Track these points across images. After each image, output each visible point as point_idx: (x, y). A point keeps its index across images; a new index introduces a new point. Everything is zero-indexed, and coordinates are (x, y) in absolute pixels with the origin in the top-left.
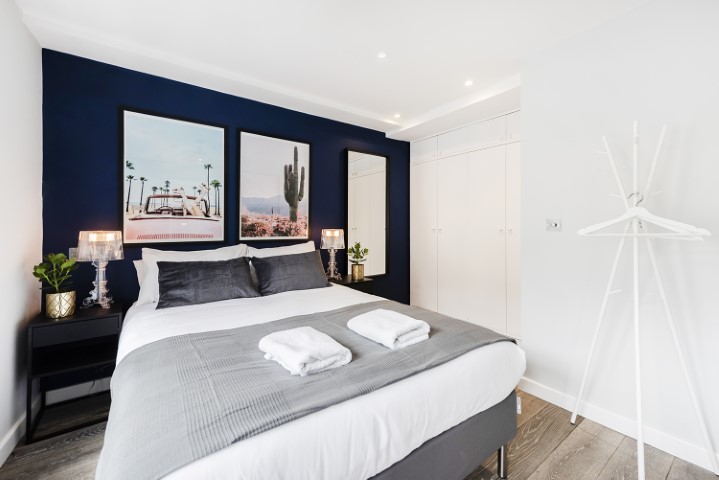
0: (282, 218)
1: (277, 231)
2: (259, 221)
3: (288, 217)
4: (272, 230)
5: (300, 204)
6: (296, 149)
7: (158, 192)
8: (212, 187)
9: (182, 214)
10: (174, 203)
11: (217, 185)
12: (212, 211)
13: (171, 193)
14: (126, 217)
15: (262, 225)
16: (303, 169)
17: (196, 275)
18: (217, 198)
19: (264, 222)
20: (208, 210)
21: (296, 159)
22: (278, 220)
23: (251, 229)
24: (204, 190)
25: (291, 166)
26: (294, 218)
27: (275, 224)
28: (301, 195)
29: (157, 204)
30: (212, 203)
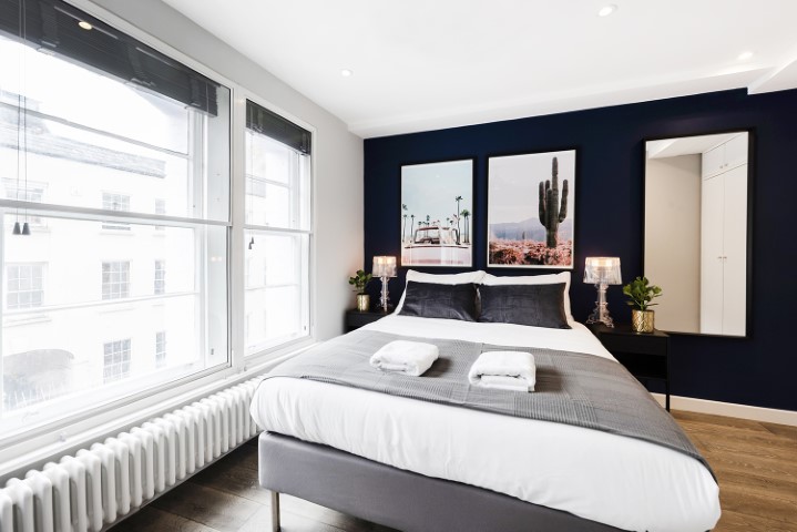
0: (536, 244)
1: (529, 258)
2: (510, 247)
3: (545, 243)
4: (523, 257)
5: (560, 226)
6: (555, 160)
7: (423, 226)
8: (462, 217)
9: (438, 243)
10: (433, 234)
11: (466, 214)
12: (462, 239)
13: (430, 226)
14: (403, 246)
15: (511, 252)
16: (565, 183)
17: (425, 294)
18: (465, 226)
19: (515, 248)
20: (458, 238)
21: (555, 173)
22: (530, 246)
23: (499, 256)
24: (455, 220)
25: (548, 182)
26: (552, 242)
27: (526, 251)
28: (563, 215)
29: (422, 235)
30: (462, 231)
